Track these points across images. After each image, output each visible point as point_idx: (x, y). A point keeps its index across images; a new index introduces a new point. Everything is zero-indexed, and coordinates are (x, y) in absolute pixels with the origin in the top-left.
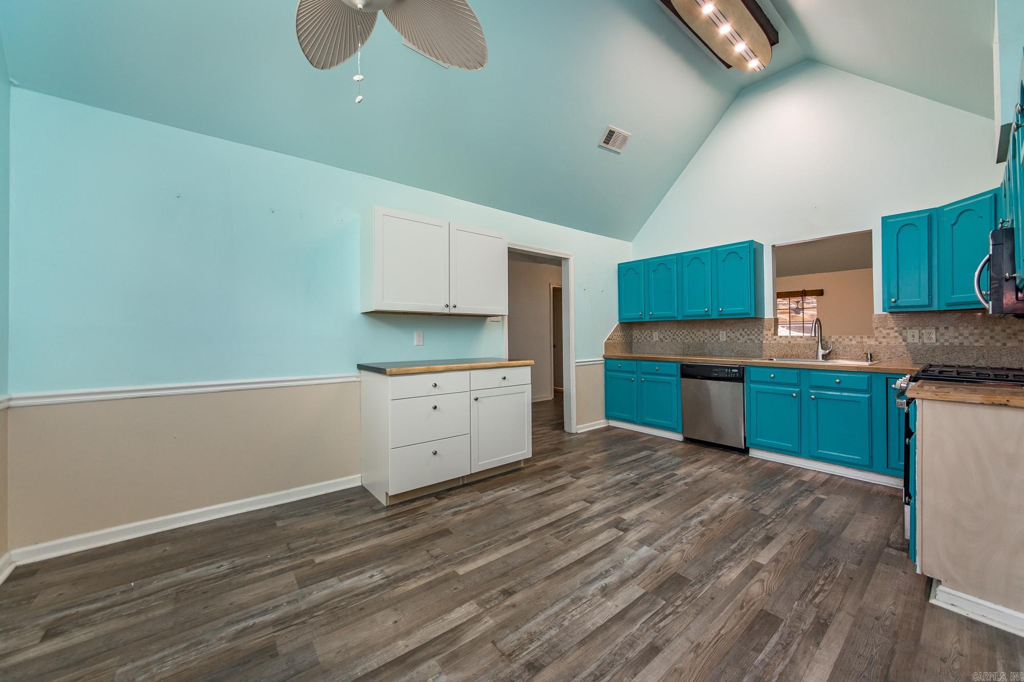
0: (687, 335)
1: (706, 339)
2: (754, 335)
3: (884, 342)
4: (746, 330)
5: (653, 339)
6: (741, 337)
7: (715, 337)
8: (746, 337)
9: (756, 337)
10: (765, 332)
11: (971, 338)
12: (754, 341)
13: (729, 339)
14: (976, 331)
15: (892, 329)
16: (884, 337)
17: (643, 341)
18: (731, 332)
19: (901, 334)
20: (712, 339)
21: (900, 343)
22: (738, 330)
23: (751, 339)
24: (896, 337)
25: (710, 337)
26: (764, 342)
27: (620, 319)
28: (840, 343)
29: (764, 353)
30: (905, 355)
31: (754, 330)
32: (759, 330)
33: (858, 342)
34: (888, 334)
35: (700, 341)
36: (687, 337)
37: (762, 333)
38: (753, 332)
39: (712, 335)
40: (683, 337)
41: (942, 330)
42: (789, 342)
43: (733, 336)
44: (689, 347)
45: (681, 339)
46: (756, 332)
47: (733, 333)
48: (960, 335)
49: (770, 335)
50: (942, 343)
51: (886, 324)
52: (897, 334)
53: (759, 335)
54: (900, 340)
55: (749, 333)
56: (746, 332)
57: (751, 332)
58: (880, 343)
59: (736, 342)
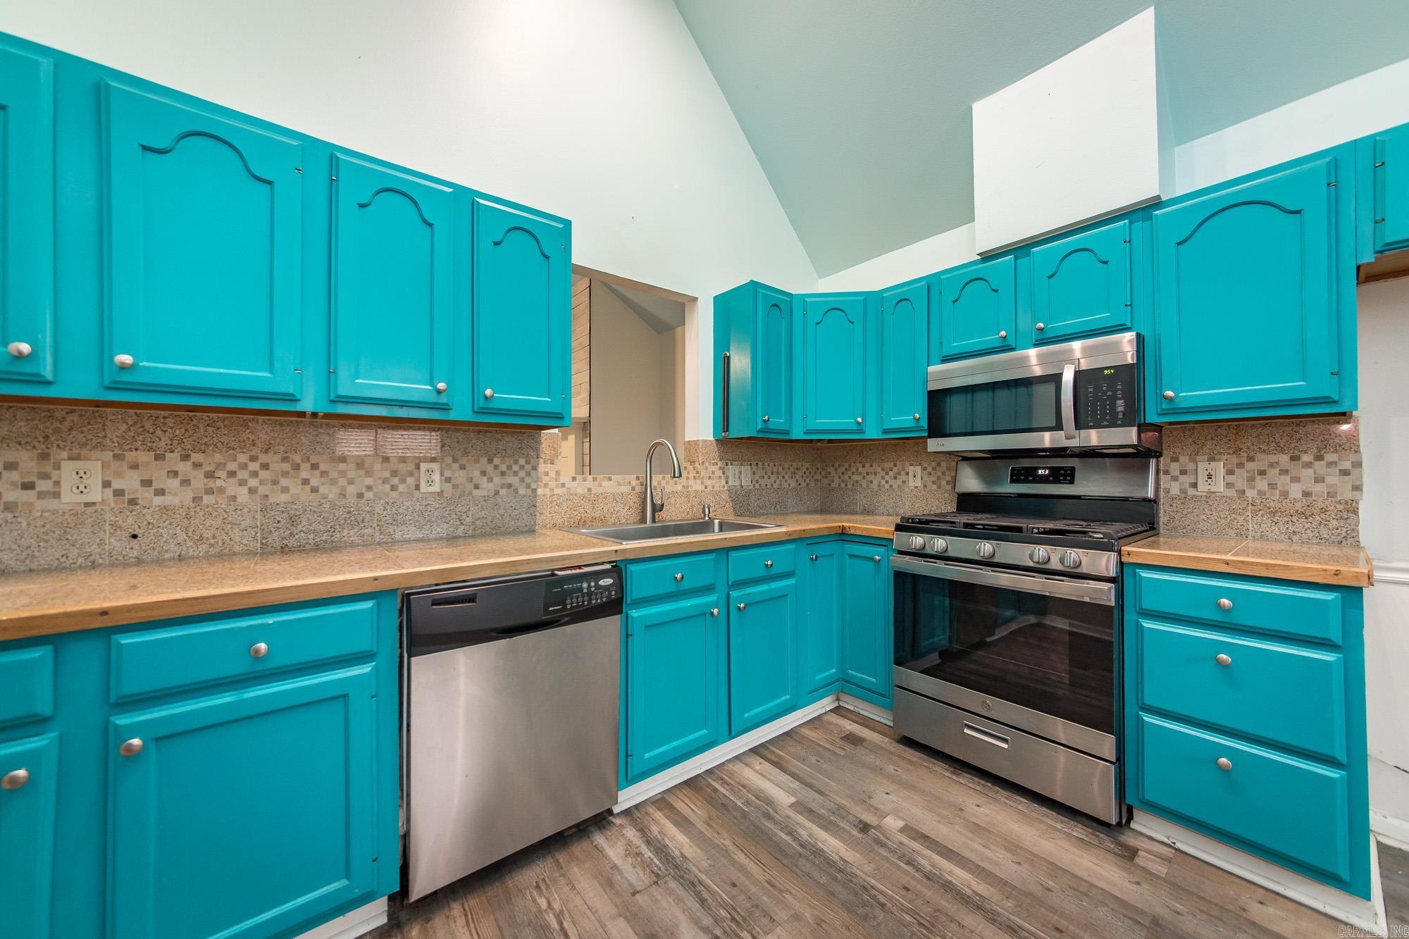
0: (285, 474)
1: (369, 488)
2: (516, 473)
3: (709, 483)
4: (496, 461)
5: (57, 495)
6: (485, 479)
7: (404, 481)
8: (497, 480)
9: (522, 480)
10: (542, 467)
12: (516, 491)
13: (448, 487)
15: (717, 464)
16: (710, 478)
18: (456, 466)
19: (724, 473)
20: (393, 488)
21: (723, 486)
22: (477, 461)
23: (510, 486)
24: (720, 477)
25: (385, 481)
26: (540, 491)
29: (539, 519)
30: (727, 506)
31: (516, 462)
32: (528, 462)
33: (683, 486)
35: (343, 495)
36: (284, 482)
37: (535, 468)
38: (515, 468)
39: (394, 473)
40: (262, 482)
42: (589, 490)
43: (459, 475)
44: (293, 520)
45: (252, 491)
46: (522, 467)
47: (463, 467)
49: (552, 474)
50: (754, 485)
51: (711, 457)
52: (720, 473)
53: (528, 474)
54: (724, 483)
55: (504, 468)
56: (496, 467)
57: (510, 467)
58: (706, 487)
59: (470, 493)
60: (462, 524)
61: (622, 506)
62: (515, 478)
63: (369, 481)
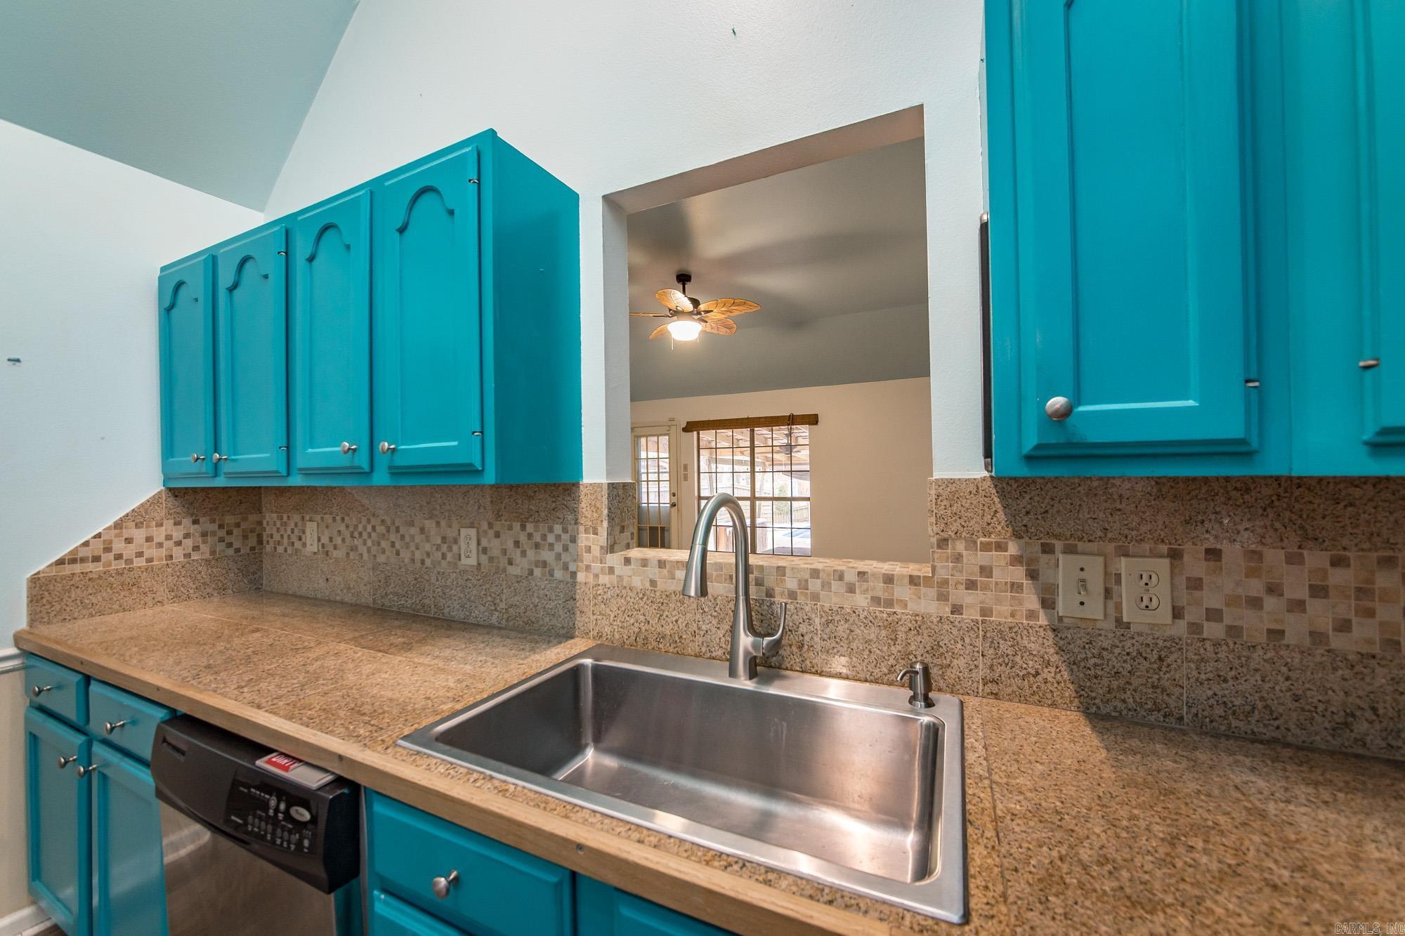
0: (383, 536)
1: (428, 555)
2: (551, 547)
3: (970, 599)
4: (530, 527)
6: (518, 551)
7: (449, 550)
8: (531, 553)
9: (558, 557)
10: (583, 539)
11: (1315, 607)
12: (551, 574)
13: (484, 558)
14: (1337, 577)
15: (1000, 547)
16: (971, 585)
17: (286, 550)
18: (491, 533)
19: (1032, 575)
20: (443, 557)
21: (1032, 615)
22: (510, 528)
23: (545, 564)
24: (1016, 587)
25: (438, 548)
26: (581, 577)
27: (167, 479)
28: (816, 597)
29: (580, 621)
30: (1048, 674)
31: (551, 531)
32: (565, 530)
33: (876, 600)
34: (986, 571)
36: (383, 544)
37: (574, 540)
38: (551, 538)
39: (444, 540)
40: (373, 543)
41: (1194, 565)
42: (653, 583)
43: (494, 546)
44: (387, 581)
45: (369, 551)
46: (558, 539)
47: (497, 535)
48: (1273, 590)
49: (596, 551)
50: (1195, 628)
51: (975, 525)
52: (1019, 574)
53: (566, 549)
54: (1031, 601)
55: (537, 538)
56: (530, 536)
57: (544, 537)
58: (956, 609)
59: (505, 570)
60: (496, 610)
61: (715, 622)
62: (549, 553)
63: (427, 547)
